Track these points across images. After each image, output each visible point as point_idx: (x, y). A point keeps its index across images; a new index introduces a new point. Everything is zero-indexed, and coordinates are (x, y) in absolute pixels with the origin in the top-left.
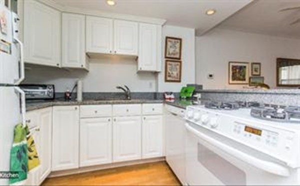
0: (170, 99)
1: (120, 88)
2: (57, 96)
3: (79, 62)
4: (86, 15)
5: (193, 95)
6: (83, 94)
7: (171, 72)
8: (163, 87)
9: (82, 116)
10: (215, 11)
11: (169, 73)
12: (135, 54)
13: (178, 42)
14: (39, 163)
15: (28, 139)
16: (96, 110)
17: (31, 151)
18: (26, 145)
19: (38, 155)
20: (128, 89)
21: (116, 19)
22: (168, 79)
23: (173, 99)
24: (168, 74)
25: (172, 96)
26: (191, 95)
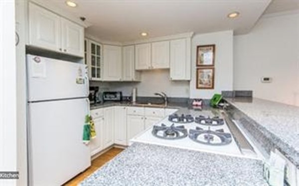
0: (197, 105)
1: (157, 94)
2: (123, 99)
3: (132, 77)
4: (134, 45)
5: (219, 103)
6: (137, 98)
7: (202, 79)
8: (194, 93)
9: (128, 113)
10: (238, 13)
11: (201, 81)
12: (168, 67)
13: (211, 49)
14: (95, 135)
15: (91, 122)
16: (134, 110)
17: (92, 128)
18: (90, 125)
19: (96, 131)
20: (165, 95)
21: (153, 42)
22: (200, 86)
23: (199, 106)
24: (199, 82)
25: (200, 103)
26: (217, 103)
